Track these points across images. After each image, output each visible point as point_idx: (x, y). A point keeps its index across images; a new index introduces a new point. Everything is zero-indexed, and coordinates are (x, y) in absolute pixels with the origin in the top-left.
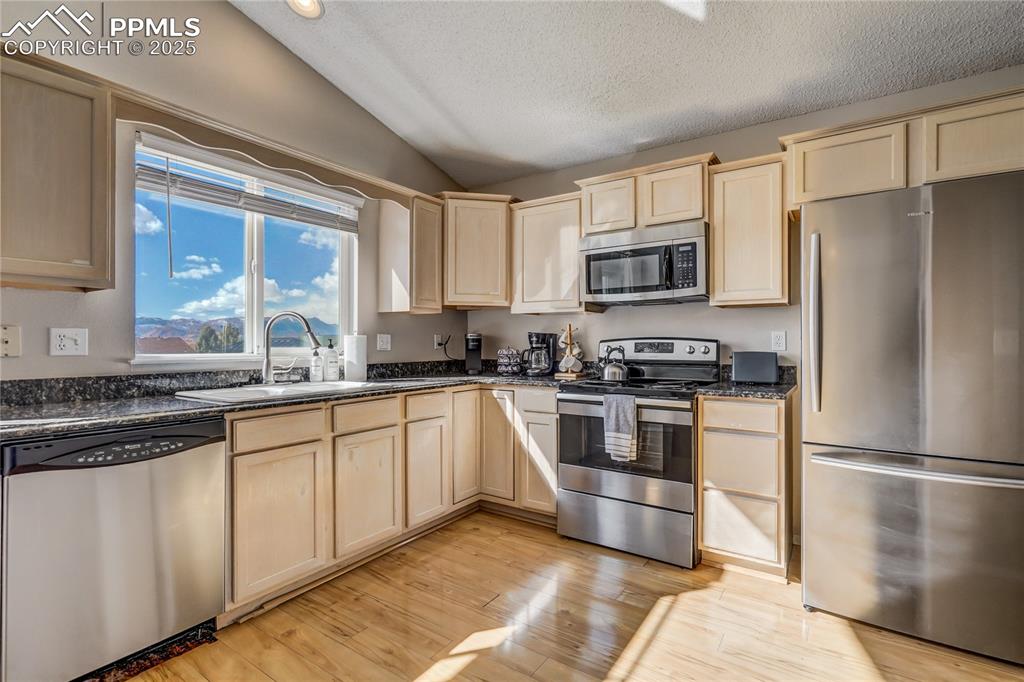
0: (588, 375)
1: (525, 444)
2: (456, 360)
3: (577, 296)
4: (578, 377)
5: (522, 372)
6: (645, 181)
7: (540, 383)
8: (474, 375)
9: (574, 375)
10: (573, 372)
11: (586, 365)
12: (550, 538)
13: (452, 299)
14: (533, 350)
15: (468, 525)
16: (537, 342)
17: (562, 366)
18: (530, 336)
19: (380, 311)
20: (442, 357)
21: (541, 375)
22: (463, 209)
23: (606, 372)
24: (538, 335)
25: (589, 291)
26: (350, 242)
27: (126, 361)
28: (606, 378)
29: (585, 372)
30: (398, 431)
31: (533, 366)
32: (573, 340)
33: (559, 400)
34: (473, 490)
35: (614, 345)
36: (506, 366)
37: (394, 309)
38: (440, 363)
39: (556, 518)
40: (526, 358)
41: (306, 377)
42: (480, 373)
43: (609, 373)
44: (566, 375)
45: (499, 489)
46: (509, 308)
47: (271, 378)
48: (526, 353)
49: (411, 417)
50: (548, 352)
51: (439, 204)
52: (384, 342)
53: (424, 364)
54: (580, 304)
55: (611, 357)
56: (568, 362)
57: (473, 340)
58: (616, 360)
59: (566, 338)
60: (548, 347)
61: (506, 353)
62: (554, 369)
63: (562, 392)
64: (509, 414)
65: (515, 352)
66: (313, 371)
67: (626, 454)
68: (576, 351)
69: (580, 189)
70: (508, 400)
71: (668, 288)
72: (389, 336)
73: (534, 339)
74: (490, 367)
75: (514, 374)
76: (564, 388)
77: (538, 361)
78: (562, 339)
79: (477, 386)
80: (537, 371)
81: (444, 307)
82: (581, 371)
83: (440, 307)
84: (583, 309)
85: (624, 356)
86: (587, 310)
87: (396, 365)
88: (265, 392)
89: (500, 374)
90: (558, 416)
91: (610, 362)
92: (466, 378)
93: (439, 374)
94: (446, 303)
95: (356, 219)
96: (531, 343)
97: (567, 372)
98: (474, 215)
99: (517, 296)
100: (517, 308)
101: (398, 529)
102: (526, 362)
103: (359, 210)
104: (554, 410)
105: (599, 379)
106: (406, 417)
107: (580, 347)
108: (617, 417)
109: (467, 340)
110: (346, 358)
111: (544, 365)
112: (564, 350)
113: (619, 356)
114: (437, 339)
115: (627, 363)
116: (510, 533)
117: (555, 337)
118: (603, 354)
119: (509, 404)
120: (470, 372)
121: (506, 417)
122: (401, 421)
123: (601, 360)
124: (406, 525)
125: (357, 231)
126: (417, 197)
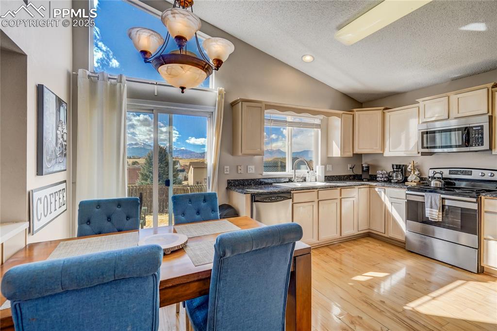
0: (423, 183)
1: (390, 210)
2: (357, 175)
3: (417, 149)
4: (417, 184)
5: (388, 180)
6: (454, 97)
7: (398, 186)
8: (366, 181)
9: (415, 183)
10: (415, 182)
11: (422, 179)
12: (402, 251)
13: (357, 151)
14: (394, 171)
15: (364, 240)
16: (396, 168)
17: (409, 179)
18: (393, 166)
19: (329, 156)
20: (351, 173)
21: (398, 182)
22: (362, 115)
23: (432, 183)
24: (397, 166)
25: (423, 147)
26: (318, 131)
27: (261, 174)
28: (432, 186)
29: (422, 182)
30: (339, 200)
31: (394, 179)
32: (415, 168)
33: (407, 194)
34: (366, 227)
35: (437, 171)
36: (381, 178)
37: (334, 155)
38: (351, 176)
39: (405, 243)
40: (391, 175)
41: (305, 180)
42: (369, 180)
43: (433, 183)
44: (411, 183)
45: (378, 228)
46: (383, 154)
47: (296, 180)
48: (391, 173)
49: (342, 197)
50: (402, 173)
51: (351, 114)
52: (329, 167)
53: (344, 176)
54: (419, 153)
55: (435, 176)
56: (413, 178)
57: (366, 167)
58: (438, 178)
59: (411, 167)
60: (402, 170)
61: (380, 172)
62: (405, 180)
63: (408, 191)
64: (383, 199)
65: (385, 172)
66: (307, 178)
67: (437, 218)
68: (417, 173)
69: (419, 103)
70: (382, 192)
71: (466, 146)
72: (331, 165)
73: (395, 167)
74: (373, 178)
75: (385, 181)
76: (409, 189)
77: (397, 176)
78: (409, 167)
79: (368, 186)
80: (396, 181)
81: (353, 154)
82: (420, 182)
83: (352, 154)
84: (420, 155)
85: (442, 176)
86: (422, 155)
87: (334, 176)
88: (295, 185)
89: (378, 181)
90: (406, 201)
91: (435, 178)
92: (363, 183)
93: (350, 180)
94: (354, 153)
95: (320, 123)
96: (393, 168)
97: (412, 182)
98: (367, 117)
99: (387, 149)
100: (387, 154)
101: (337, 236)
102: (391, 176)
103: (321, 120)
104: (405, 198)
105: (428, 186)
106: (341, 196)
107: (419, 171)
108: (431, 202)
109: (363, 167)
110: (317, 173)
111: (400, 178)
112: (410, 172)
113: (440, 176)
114: (349, 166)
115: (444, 179)
116: (383, 246)
117: (406, 166)
118: (431, 174)
119: (383, 193)
120: (364, 180)
121: (381, 199)
122: (339, 197)
123: (430, 177)
124: (341, 235)
125: (320, 128)
126: (344, 113)
